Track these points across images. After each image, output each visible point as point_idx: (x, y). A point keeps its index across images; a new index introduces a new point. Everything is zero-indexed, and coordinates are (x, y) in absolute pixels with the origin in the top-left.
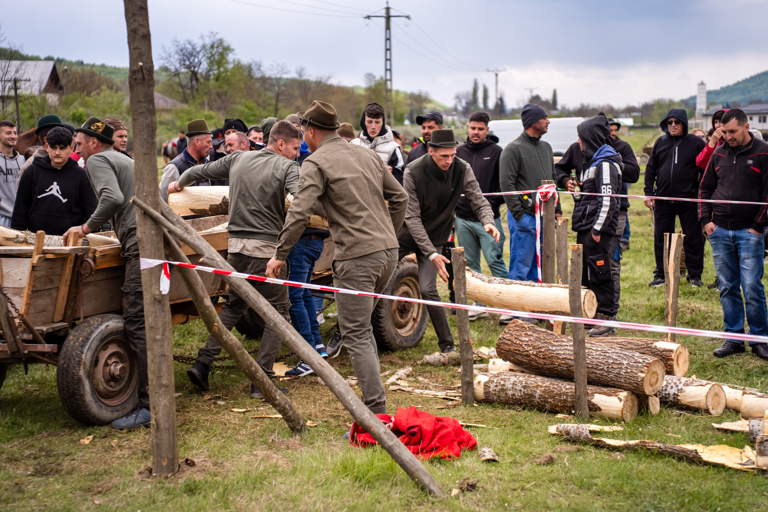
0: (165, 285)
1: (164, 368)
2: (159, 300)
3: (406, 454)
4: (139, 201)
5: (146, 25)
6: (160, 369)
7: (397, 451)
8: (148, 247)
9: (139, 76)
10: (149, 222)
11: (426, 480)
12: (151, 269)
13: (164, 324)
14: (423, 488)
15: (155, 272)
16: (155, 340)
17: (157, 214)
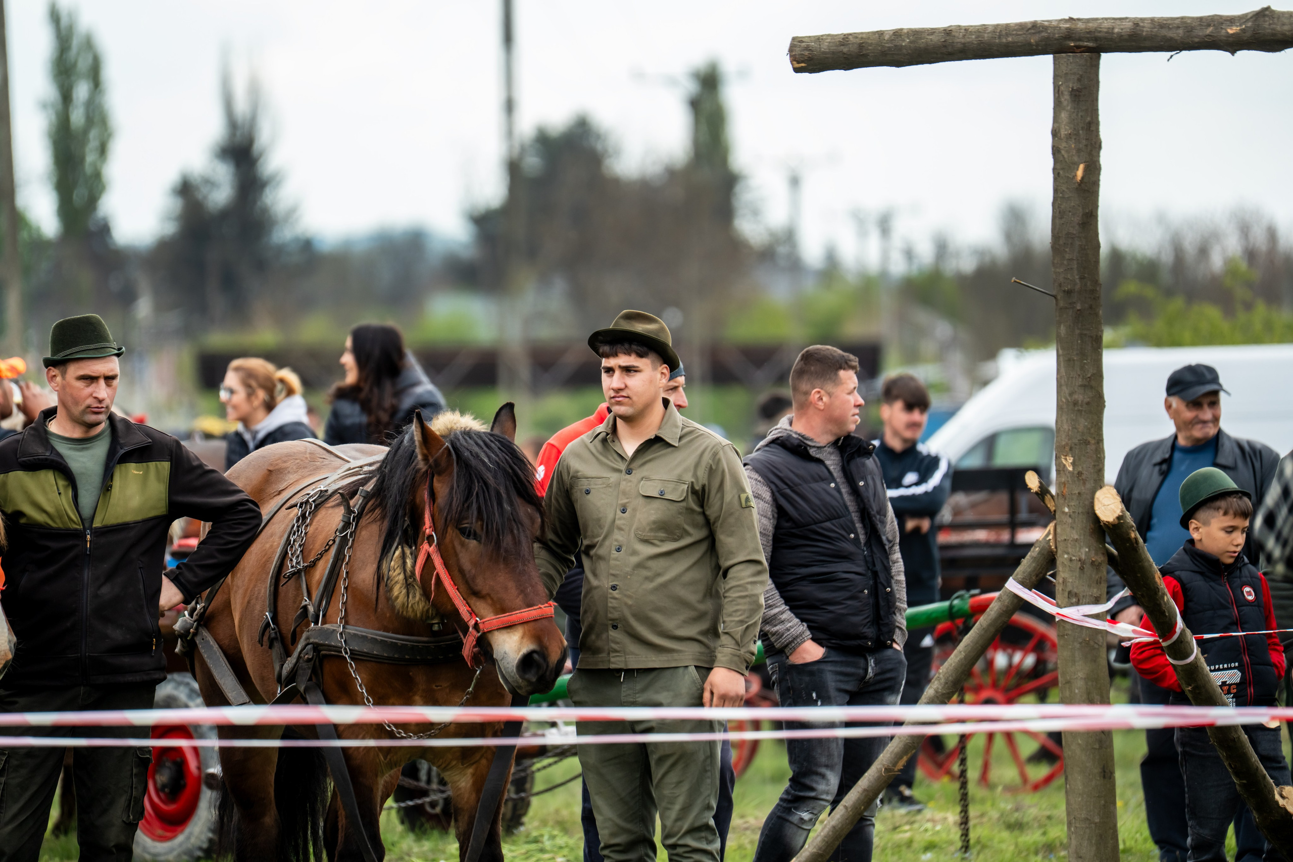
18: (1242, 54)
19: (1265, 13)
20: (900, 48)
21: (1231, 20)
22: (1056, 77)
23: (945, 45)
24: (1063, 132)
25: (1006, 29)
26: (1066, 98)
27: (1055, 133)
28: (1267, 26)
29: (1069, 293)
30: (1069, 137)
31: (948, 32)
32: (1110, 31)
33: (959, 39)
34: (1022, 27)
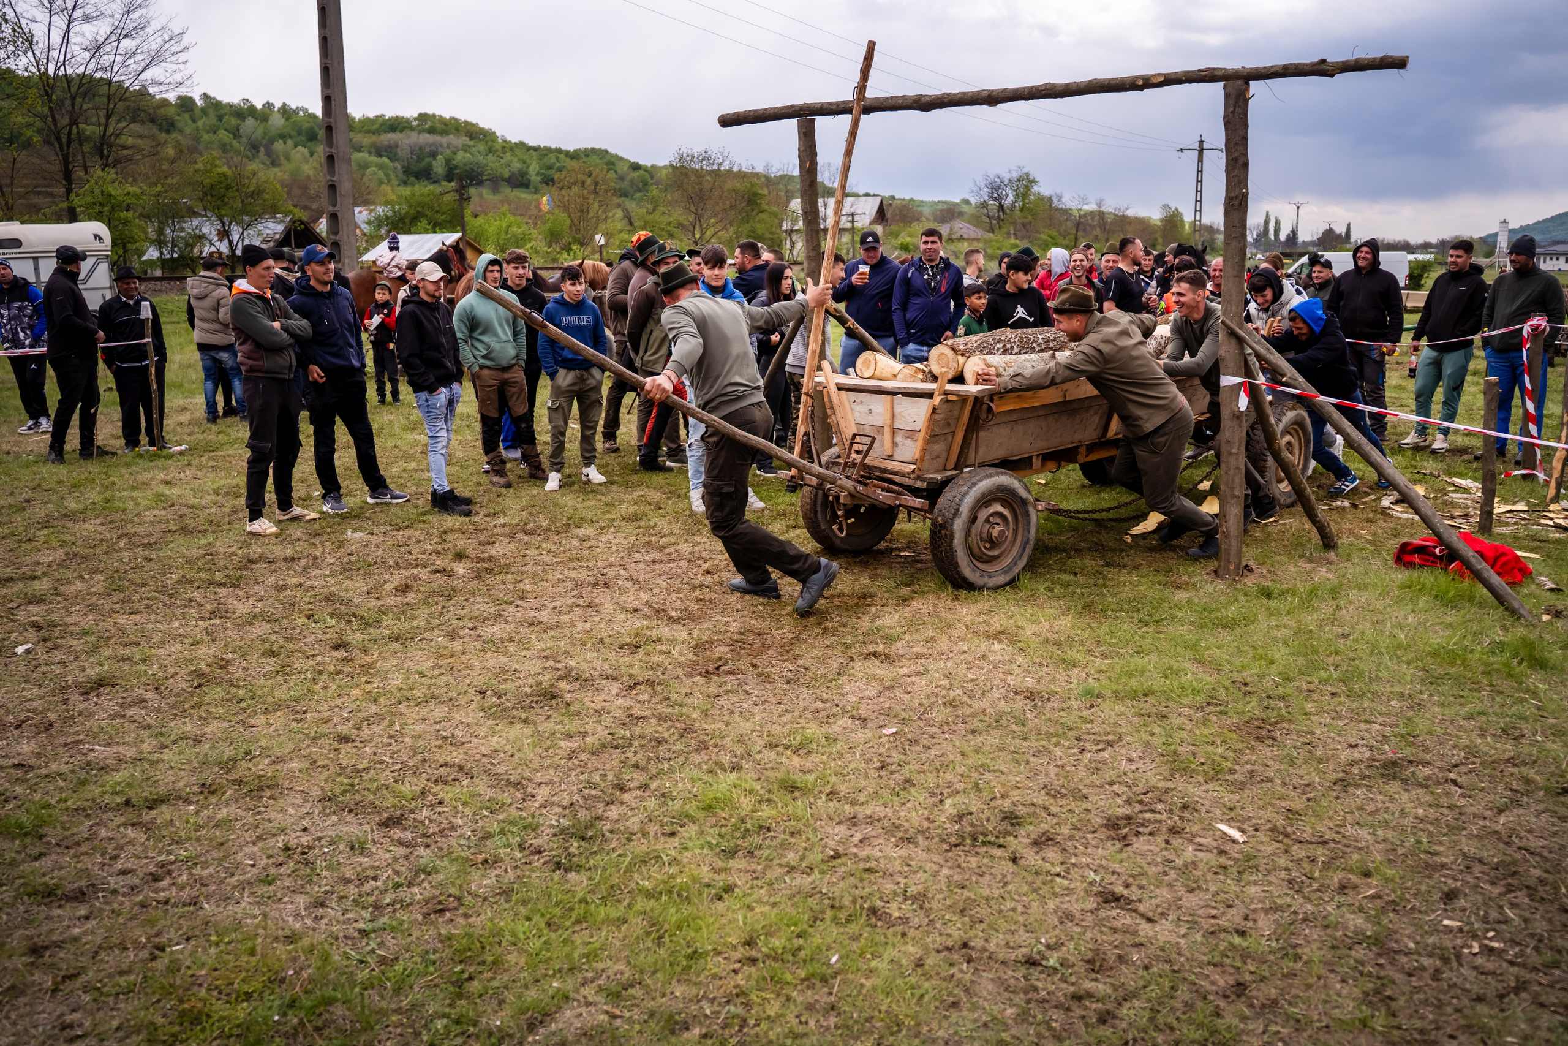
0: (1243, 402)
1: (1237, 480)
2: (1238, 416)
3: (1496, 579)
4: (1228, 322)
5: (1245, 155)
6: (1233, 481)
7: (1486, 575)
8: (1231, 365)
9: (1236, 203)
10: (1234, 341)
11: (1516, 605)
12: (1232, 386)
13: (1240, 439)
14: (1514, 612)
15: (1235, 389)
16: (1230, 454)
17: (1242, 333)
29: (806, 213)
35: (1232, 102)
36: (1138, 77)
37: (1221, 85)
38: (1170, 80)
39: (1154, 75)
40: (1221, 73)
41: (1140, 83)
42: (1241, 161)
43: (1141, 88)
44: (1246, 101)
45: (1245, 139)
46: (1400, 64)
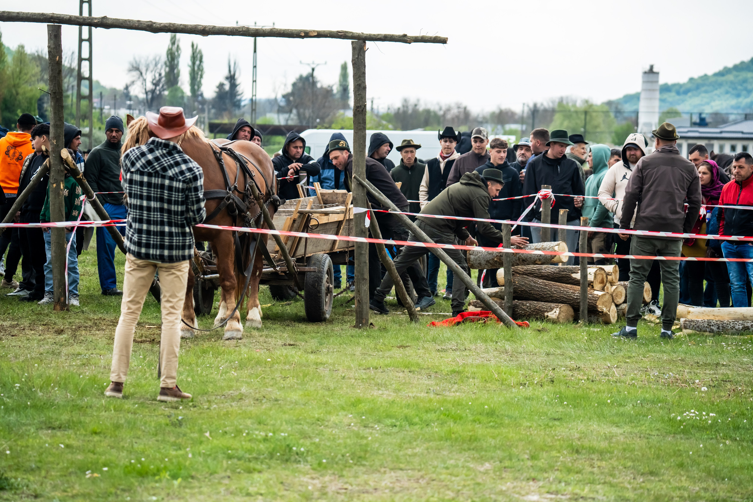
0: (367, 223)
8: (360, 202)
10: (361, 189)
12: (361, 214)
17: (365, 184)
18: (98, 28)
19: (105, 17)
20: (3, 16)
21: (96, 19)
22: (48, 31)
23: (17, 16)
24: (52, 47)
25: (35, 14)
26: (53, 37)
27: (49, 47)
28: (105, 21)
29: (55, 93)
30: (54, 48)
31: (18, 13)
32: (63, 18)
33: (21, 15)
34: (39, 14)
35: (357, 52)
36: (301, 31)
37: (349, 41)
38: (320, 35)
39: (311, 31)
40: (350, 35)
41: (303, 34)
42: (362, 86)
43: (303, 37)
44: (364, 52)
45: (364, 73)
46: (444, 41)
